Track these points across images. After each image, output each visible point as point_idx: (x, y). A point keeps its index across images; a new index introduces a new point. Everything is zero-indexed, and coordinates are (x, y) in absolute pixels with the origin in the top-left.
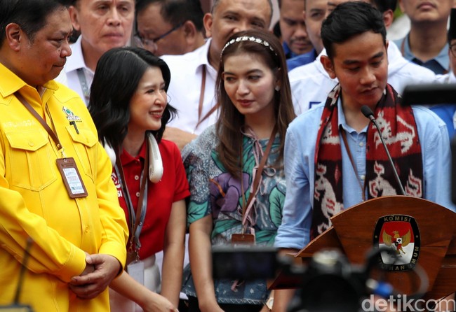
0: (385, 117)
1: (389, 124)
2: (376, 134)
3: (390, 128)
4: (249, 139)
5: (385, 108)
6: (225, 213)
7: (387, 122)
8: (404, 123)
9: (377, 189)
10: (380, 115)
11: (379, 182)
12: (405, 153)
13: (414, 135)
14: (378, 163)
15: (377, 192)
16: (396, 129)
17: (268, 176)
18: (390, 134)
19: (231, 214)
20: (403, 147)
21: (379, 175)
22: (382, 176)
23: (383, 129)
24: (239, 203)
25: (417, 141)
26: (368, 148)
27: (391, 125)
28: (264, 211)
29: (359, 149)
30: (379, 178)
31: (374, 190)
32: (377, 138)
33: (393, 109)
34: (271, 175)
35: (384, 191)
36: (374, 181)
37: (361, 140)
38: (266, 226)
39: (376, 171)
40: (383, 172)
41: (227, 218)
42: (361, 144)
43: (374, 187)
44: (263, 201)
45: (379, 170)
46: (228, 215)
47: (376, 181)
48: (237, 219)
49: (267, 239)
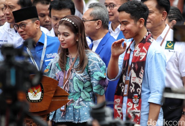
0: (139, 46)
2: (135, 52)
5: (141, 43)
7: (139, 48)
8: (145, 49)
12: (141, 60)
13: (146, 54)
14: (132, 63)
18: (139, 53)
20: (141, 58)
23: (137, 50)
24: (63, 83)
27: (140, 50)
28: (72, 86)
35: (132, 74)
40: (133, 66)
44: (71, 82)
49: (73, 96)
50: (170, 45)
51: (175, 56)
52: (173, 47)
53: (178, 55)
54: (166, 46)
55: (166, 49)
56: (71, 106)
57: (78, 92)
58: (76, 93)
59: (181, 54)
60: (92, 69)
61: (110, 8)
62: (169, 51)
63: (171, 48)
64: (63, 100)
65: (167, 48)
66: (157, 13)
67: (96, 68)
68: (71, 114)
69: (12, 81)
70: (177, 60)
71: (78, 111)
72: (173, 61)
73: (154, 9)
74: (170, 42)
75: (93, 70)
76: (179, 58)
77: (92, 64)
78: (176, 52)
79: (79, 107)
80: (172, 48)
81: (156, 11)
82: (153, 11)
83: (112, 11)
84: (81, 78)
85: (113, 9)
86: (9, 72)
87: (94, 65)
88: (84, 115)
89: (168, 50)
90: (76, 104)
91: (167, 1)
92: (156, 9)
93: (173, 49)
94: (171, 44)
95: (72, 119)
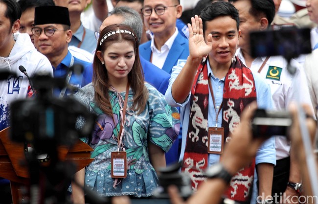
0: (236, 73)
1: (238, 78)
2: (231, 83)
3: (238, 80)
4: (113, 92)
5: (236, 68)
6: (104, 140)
7: (237, 76)
8: (247, 79)
9: (228, 116)
10: (233, 72)
11: (230, 112)
12: (247, 96)
13: (252, 86)
14: (231, 100)
15: (228, 118)
16: (242, 81)
17: (129, 115)
18: (239, 84)
19: (108, 141)
20: (246, 92)
21: (231, 107)
22: (233, 108)
23: (235, 80)
24: (113, 133)
25: (254, 90)
26: (224, 90)
27: (239, 79)
28: (129, 137)
29: (218, 90)
30: (231, 109)
31: (227, 117)
32: (231, 85)
33: (241, 70)
34: (131, 114)
35: (233, 117)
36: (227, 111)
37: (220, 85)
38: (132, 145)
39: (228, 105)
40: (233, 105)
41: (106, 143)
42: (220, 87)
43: (227, 115)
44: (128, 131)
45: (231, 104)
46: (106, 141)
47: (228, 111)
48: (112, 143)
49: (133, 154)
50: (274, 72)
51: (280, 91)
52: (279, 76)
53: (286, 90)
54: (268, 74)
55: (267, 78)
56: (130, 169)
57: (140, 147)
58: (138, 148)
59: (291, 89)
60: (155, 108)
61: (157, 13)
62: (273, 82)
63: (275, 78)
64: (83, 159)
65: (270, 77)
66: (251, 21)
67: (161, 107)
68: (133, 182)
69: (49, 130)
70: (283, 98)
71: (140, 178)
72: (278, 99)
73: (247, 15)
74: (275, 68)
75: (157, 109)
76: (286, 95)
77: (154, 100)
78: (284, 85)
79: (142, 171)
80: (278, 78)
81: (249, 18)
82: (245, 18)
83: (162, 16)
84: (144, 124)
85: (163, 13)
86: (44, 115)
87: (157, 103)
88: (149, 184)
89: (271, 80)
90: (139, 167)
91: (268, 2)
92: (249, 15)
93: (279, 80)
94: (276, 72)
95: (135, 191)
